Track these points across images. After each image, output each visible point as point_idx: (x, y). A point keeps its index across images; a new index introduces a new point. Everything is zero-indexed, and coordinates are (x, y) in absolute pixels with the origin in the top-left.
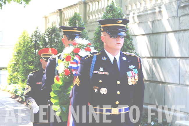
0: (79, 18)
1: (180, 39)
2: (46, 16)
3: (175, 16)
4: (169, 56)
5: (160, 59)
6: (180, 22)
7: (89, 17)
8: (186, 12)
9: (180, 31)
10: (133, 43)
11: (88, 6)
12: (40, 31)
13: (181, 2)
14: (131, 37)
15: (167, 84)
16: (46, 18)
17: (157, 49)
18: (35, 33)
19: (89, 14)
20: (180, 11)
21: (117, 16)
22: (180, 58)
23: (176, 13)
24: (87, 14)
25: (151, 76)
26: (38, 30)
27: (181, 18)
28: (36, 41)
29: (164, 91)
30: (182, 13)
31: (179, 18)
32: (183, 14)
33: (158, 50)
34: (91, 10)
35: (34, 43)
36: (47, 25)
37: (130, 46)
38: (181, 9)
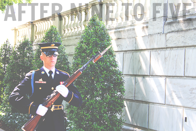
0: (56, 31)
1: (166, 57)
2: (17, 28)
3: (161, 33)
4: (154, 75)
5: (144, 77)
6: (167, 39)
7: (64, 31)
8: (173, 29)
9: (167, 48)
10: (116, 60)
11: (64, 19)
12: (10, 45)
13: (168, 18)
14: (114, 53)
15: (151, 103)
16: (16, 30)
17: (141, 66)
18: (4, 46)
19: (65, 28)
20: (167, 27)
21: (100, 31)
22: (165, 77)
23: (163, 30)
24: (63, 28)
25: (134, 96)
26: (8, 43)
27: (168, 35)
28: (5, 55)
29: (148, 111)
30: (169, 29)
31: (165, 34)
32: (170, 31)
33: (142, 68)
34: (67, 24)
35: (3, 57)
36: (17, 38)
37: (113, 62)
38: (167, 26)
